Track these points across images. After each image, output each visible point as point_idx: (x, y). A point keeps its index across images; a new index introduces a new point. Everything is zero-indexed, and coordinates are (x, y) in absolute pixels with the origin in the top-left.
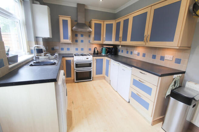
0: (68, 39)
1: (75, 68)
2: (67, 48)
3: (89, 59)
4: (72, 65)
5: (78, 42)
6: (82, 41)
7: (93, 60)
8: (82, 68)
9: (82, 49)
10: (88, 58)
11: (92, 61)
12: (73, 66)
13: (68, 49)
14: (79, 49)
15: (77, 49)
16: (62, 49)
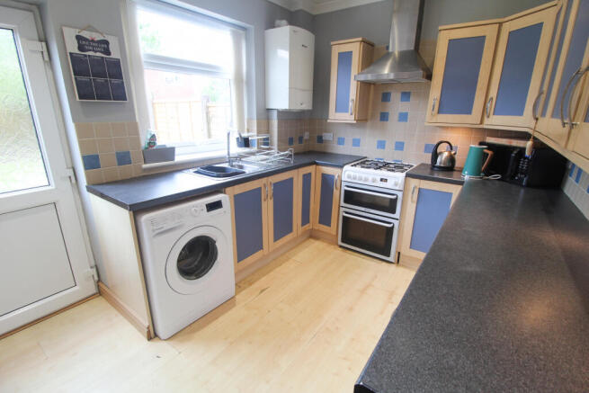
0: (347, 112)
1: (342, 204)
2: (354, 140)
3: (389, 185)
4: (336, 192)
5: (387, 120)
6: (403, 117)
7: (404, 191)
8: (363, 209)
9: (400, 146)
10: (386, 180)
11: (400, 195)
12: (338, 196)
13: (356, 143)
14: (390, 145)
15: (381, 145)
16: (341, 141)
